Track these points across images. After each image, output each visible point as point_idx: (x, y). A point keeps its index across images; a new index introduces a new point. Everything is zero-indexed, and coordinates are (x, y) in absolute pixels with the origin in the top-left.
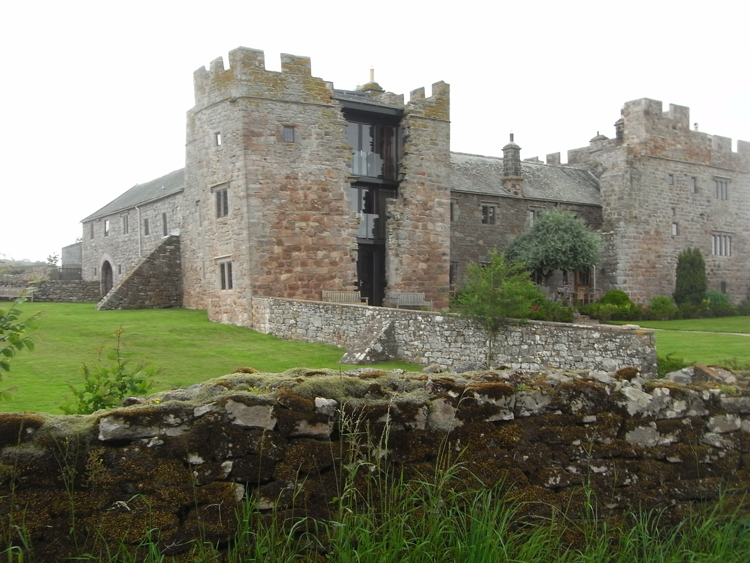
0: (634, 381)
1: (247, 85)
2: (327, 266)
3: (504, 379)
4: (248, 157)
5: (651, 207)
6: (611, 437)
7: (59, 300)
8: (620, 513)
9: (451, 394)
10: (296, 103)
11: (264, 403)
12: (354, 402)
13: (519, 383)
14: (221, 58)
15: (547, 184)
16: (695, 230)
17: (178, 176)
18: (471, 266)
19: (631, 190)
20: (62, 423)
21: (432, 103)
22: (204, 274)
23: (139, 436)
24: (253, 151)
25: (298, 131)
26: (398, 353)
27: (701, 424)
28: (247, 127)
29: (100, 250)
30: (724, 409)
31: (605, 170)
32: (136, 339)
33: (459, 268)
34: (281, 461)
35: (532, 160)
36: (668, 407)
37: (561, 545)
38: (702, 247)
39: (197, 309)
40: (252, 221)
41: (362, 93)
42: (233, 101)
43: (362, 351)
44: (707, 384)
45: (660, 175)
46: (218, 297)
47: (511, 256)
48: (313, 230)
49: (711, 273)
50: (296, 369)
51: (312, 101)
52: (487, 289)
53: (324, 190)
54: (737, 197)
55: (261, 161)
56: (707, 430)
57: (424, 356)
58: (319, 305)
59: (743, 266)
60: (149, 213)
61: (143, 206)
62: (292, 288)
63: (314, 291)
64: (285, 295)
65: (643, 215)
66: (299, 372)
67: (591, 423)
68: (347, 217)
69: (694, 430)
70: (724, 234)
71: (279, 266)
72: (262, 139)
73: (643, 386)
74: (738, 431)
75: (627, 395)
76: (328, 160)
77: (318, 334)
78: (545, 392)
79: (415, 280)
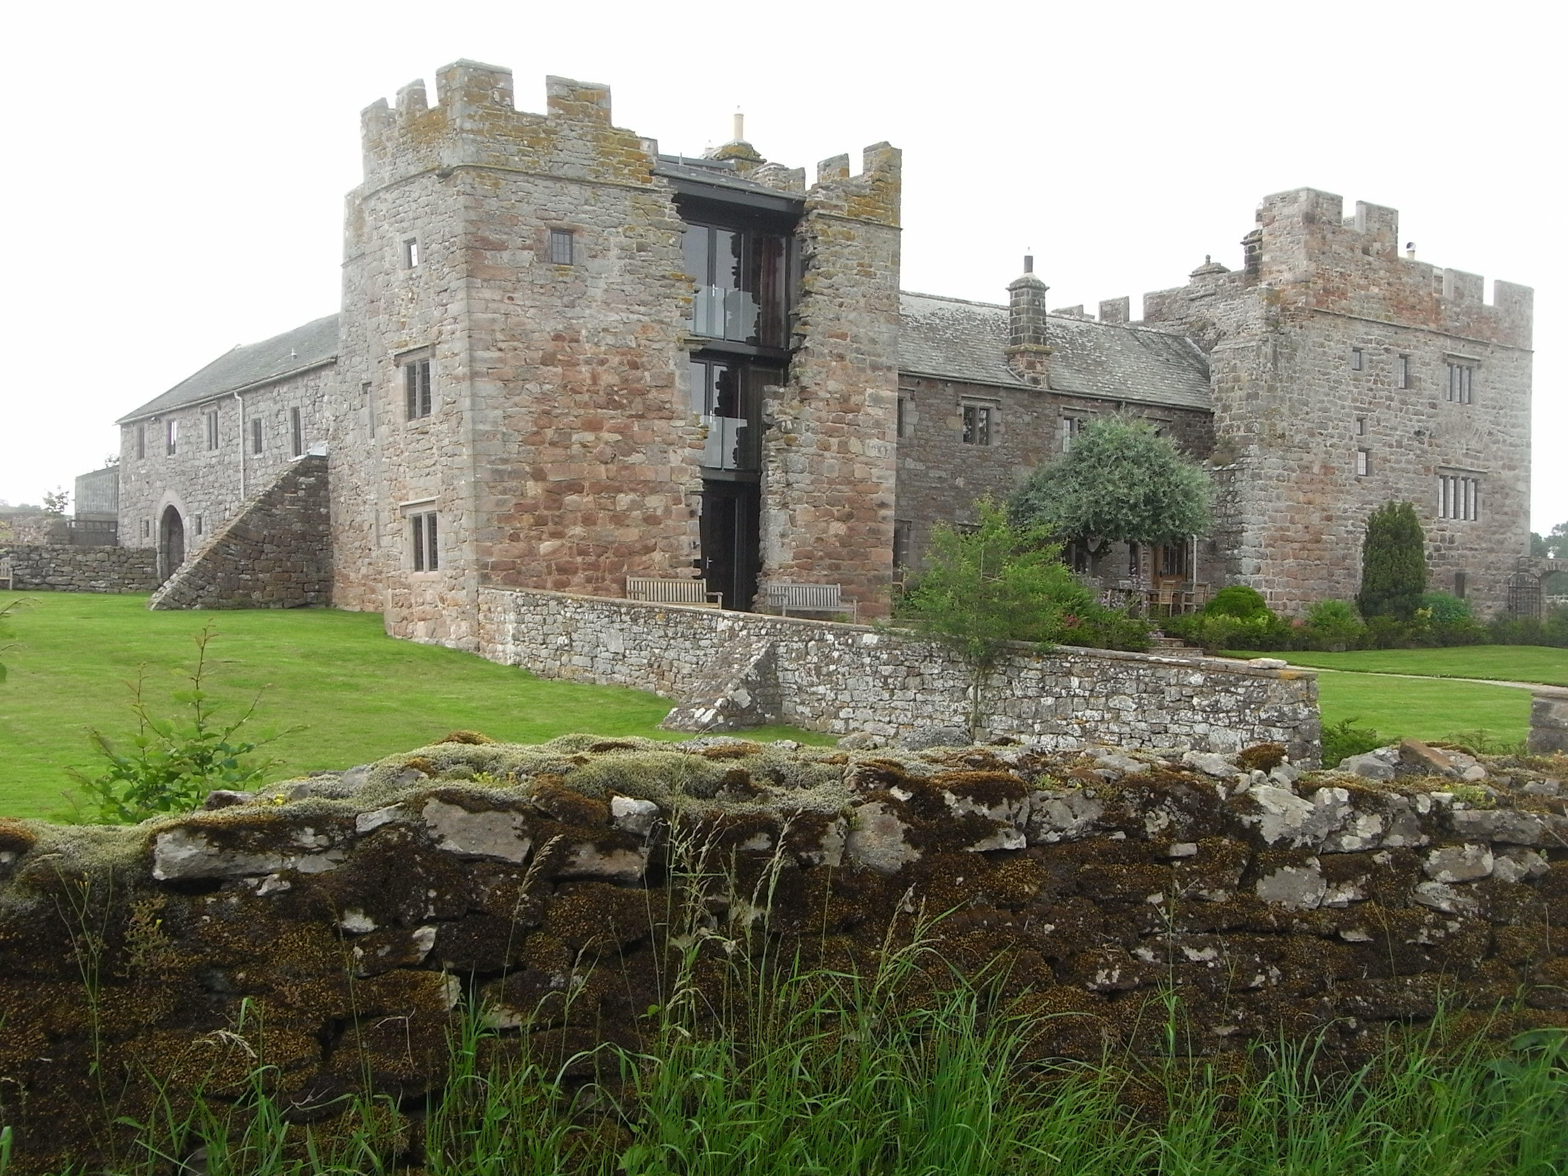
0: (1275, 773)
1: (474, 141)
2: (636, 526)
3: (1007, 763)
4: (474, 294)
5: (1315, 415)
6: (1227, 888)
7: (69, 587)
8: (1242, 1046)
9: (896, 793)
10: (579, 181)
11: (504, 806)
12: (694, 806)
13: (1038, 772)
14: (421, 83)
15: (1101, 364)
16: (1403, 465)
17: (327, 329)
18: (939, 530)
19: (1274, 379)
20: (76, 842)
21: (864, 188)
22: (378, 537)
23: (239, 872)
24: (485, 280)
25: (581, 241)
26: (784, 710)
27: (1413, 864)
28: (474, 230)
29: (158, 483)
30: (1459, 834)
31: (1220, 336)
32: (232, 671)
33: (913, 535)
34: (538, 927)
35: (1069, 312)
36: (1344, 828)
37: (1118, 1110)
38: (1419, 500)
39: (362, 611)
40: (481, 427)
41: (715, 164)
42: (446, 175)
43: (708, 705)
44: (1426, 782)
45: (1334, 348)
46: (408, 587)
47: (1021, 511)
48: (609, 451)
49: (1435, 554)
50: (572, 736)
51: (611, 179)
52: (971, 578)
53: (634, 366)
54: (1492, 399)
55: (502, 301)
56: (1425, 876)
57: (837, 717)
58: (619, 606)
59: (1501, 542)
60: (262, 406)
61: (250, 390)
62: (561, 570)
63: (608, 576)
64: (549, 585)
65: (1298, 431)
66: (578, 743)
67: (1186, 859)
68: (682, 423)
69: (1398, 875)
70: (1463, 474)
71: (537, 524)
72: (506, 255)
73: (1295, 784)
74: (1487, 879)
75: (1262, 801)
76: (641, 304)
77: (616, 668)
78: (1091, 793)
79: (821, 558)
